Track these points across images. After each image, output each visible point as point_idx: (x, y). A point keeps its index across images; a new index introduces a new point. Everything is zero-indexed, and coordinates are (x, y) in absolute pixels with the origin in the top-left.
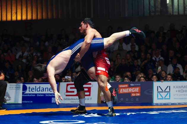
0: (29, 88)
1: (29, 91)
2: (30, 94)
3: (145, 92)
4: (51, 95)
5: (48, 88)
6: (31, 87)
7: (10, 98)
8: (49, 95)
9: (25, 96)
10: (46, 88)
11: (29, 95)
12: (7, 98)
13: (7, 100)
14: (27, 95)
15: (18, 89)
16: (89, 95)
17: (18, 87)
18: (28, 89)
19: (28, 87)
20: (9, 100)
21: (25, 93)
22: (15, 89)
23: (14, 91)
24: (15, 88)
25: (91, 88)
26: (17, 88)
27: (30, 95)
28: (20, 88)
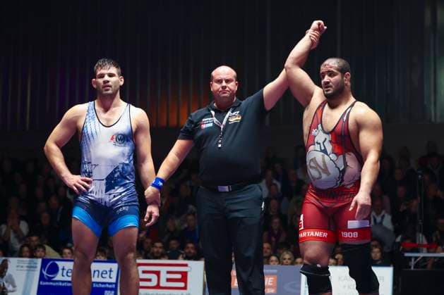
0: (63, 269)
1: (63, 276)
2: (63, 282)
3: (287, 287)
4: (103, 286)
5: (98, 271)
6: (67, 268)
7: (14, 286)
8: (100, 285)
9: (54, 284)
10: (95, 272)
11: (61, 284)
12: (10, 288)
13: (10, 291)
14: (57, 284)
15: (32, 269)
16: (185, 288)
17: (32, 265)
18: (60, 271)
19: (60, 267)
20: (13, 291)
21: (55, 279)
22: (26, 269)
23: (25, 272)
24: (28, 267)
25: (189, 274)
26: (31, 267)
27: (63, 285)
28: (36, 267)
